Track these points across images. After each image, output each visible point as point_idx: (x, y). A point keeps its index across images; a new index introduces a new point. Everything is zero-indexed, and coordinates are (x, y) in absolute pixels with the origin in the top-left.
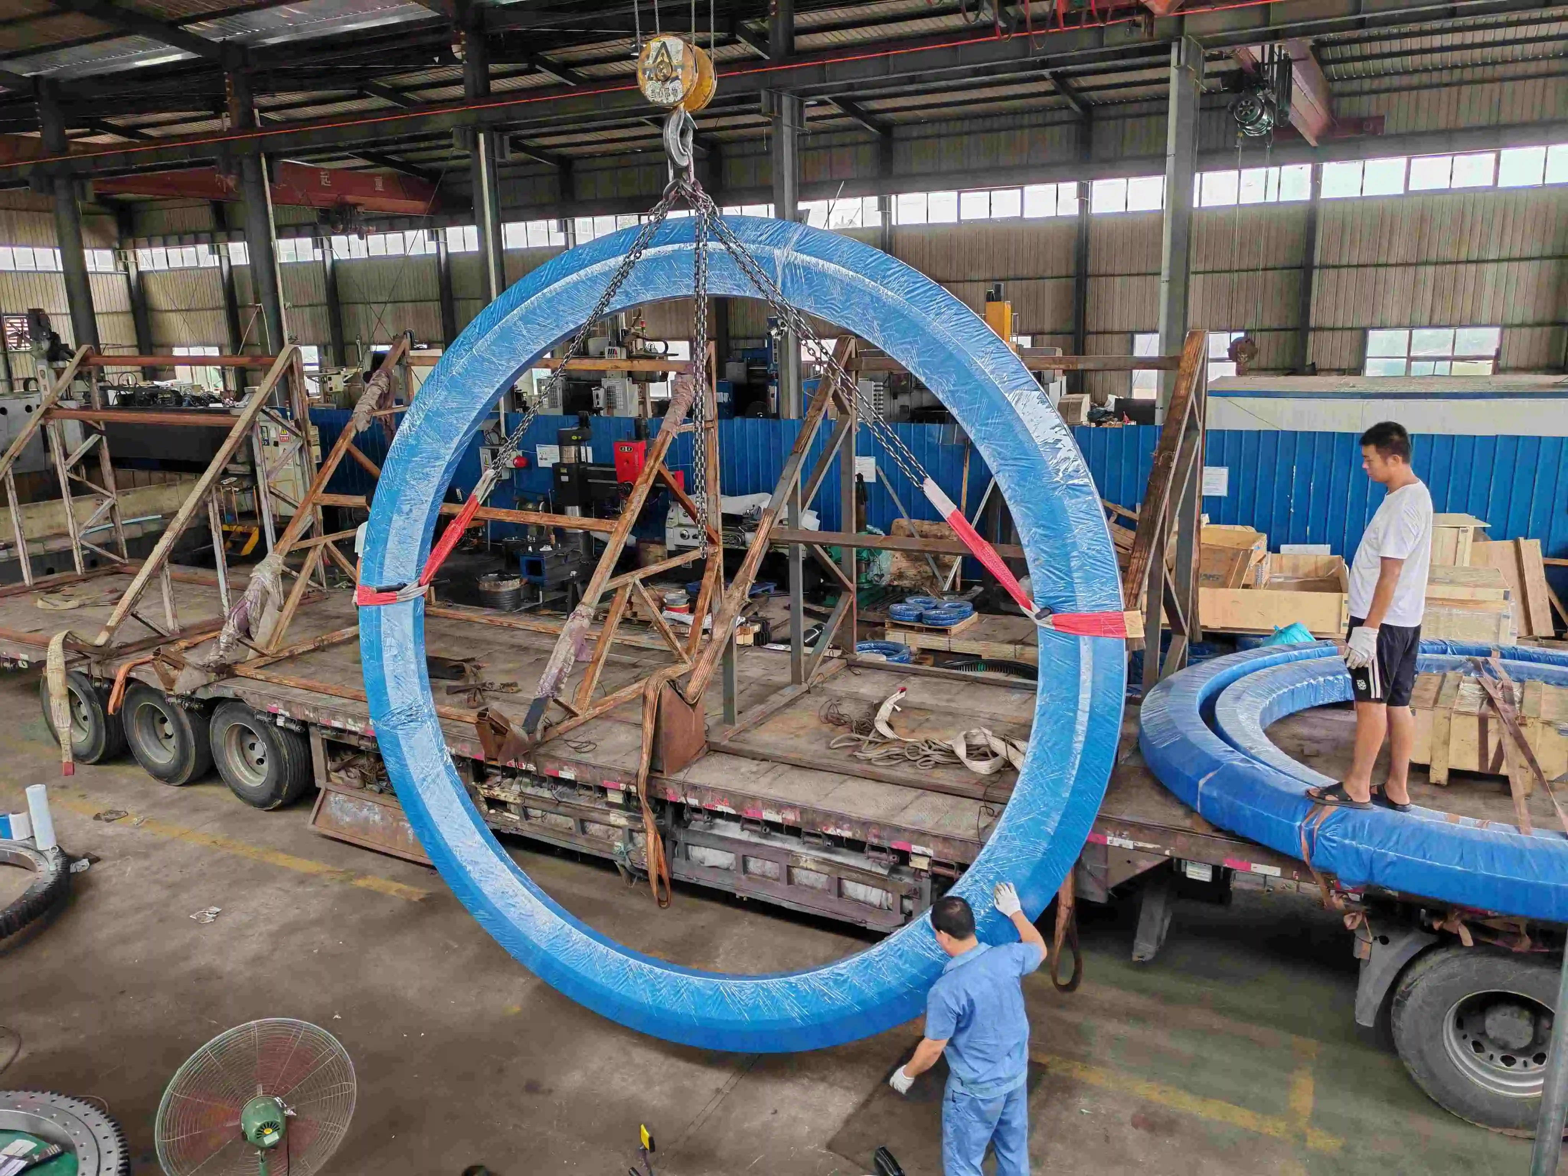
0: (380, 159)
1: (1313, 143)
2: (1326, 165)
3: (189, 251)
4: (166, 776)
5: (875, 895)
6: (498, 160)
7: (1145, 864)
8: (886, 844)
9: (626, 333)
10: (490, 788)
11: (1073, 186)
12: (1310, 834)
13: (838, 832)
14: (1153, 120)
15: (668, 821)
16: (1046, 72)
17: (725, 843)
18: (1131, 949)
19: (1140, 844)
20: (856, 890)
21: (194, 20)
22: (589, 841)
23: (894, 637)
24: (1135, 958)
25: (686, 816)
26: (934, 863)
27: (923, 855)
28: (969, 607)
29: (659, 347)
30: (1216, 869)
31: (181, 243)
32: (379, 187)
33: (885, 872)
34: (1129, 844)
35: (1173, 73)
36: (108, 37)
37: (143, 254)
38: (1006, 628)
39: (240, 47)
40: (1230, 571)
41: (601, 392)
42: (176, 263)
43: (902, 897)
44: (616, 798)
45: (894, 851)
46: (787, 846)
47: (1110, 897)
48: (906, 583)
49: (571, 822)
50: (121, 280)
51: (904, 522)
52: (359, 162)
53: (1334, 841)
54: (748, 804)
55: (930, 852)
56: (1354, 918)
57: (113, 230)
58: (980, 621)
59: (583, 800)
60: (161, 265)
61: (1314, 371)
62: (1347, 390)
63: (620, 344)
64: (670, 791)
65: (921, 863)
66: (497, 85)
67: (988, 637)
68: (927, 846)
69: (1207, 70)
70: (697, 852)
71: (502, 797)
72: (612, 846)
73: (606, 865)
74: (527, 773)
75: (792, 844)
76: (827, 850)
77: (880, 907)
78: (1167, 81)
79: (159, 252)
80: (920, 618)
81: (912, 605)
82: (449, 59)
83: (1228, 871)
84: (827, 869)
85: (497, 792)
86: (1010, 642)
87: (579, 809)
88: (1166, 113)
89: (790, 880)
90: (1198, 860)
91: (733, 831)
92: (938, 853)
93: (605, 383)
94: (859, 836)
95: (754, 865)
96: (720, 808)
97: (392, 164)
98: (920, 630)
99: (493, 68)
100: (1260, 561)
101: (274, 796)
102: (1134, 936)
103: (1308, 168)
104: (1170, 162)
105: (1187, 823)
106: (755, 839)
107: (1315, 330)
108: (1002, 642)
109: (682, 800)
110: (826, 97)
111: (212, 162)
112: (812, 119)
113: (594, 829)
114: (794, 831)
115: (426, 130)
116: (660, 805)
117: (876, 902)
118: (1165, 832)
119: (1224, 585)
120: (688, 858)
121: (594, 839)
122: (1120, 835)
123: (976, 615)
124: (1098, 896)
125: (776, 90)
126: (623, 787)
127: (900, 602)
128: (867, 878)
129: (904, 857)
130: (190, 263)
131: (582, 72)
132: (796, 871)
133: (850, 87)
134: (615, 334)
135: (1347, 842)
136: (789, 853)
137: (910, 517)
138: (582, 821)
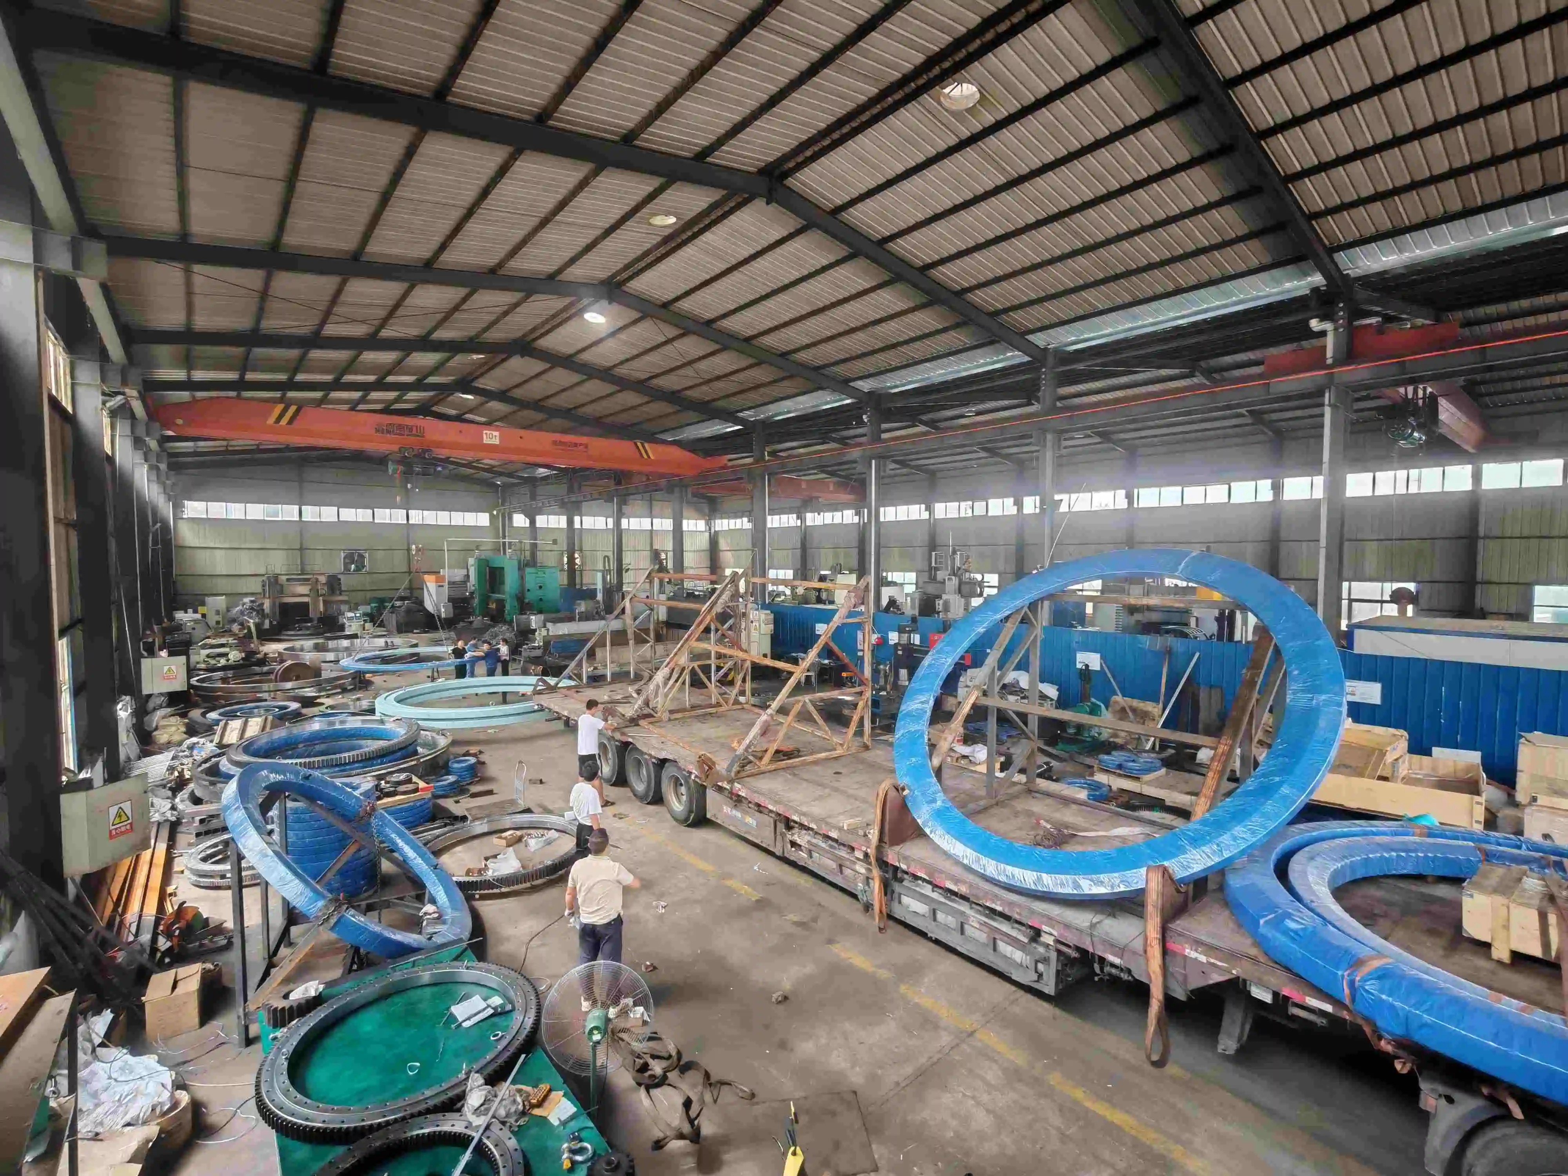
0: (832, 474)
1: (1471, 450)
2: (1485, 466)
3: (739, 521)
4: (641, 798)
5: (1018, 956)
6: (882, 474)
7: (1216, 978)
8: (1024, 921)
9: (959, 568)
10: (793, 835)
11: (1268, 483)
12: (1352, 984)
13: (993, 906)
14: (1312, 441)
15: (889, 875)
16: (1243, 411)
17: (923, 898)
18: (1216, 1042)
19: (1212, 961)
20: (1004, 948)
21: (741, 411)
22: (843, 878)
23: (1101, 778)
24: (1220, 1051)
25: (899, 875)
26: (1058, 941)
27: (1051, 934)
28: (1158, 763)
29: (979, 577)
30: (1276, 995)
31: (736, 517)
32: (831, 488)
33: (1026, 940)
34: (1203, 959)
35: (1328, 411)
36: (703, 421)
37: (718, 522)
38: (1187, 782)
39: (763, 422)
40: (1367, 764)
41: (941, 602)
42: (732, 527)
43: (1037, 962)
44: (861, 856)
45: (1031, 927)
46: (962, 908)
47: (1189, 998)
48: (1119, 741)
49: (834, 865)
50: (707, 534)
51: (1119, 698)
52: (824, 476)
53: (1372, 994)
54: (936, 875)
55: (1055, 933)
56: (1404, 1063)
57: (707, 511)
58: (1167, 774)
59: (843, 853)
60: (726, 528)
61: (1483, 615)
62: (1493, 631)
63: (954, 575)
64: (890, 857)
65: (1050, 940)
66: (884, 436)
67: (1171, 787)
68: (1053, 928)
69: (1355, 407)
70: (905, 900)
71: (799, 841)
72: (857, 885)
73: (854, 896)
74: (812, 829)
75: (964, 907)
76: (987, 916)
77: (1021, 965)
78: (1322, 415)
79: (725, 521)
80: (1120, 767)
81: (1117, 757)
82: (861, 423)
83: (1286, 998)
84: (986, 930)
85: (796, 838)
86: (1188, 793)
87: (841, 858)
88: (1321, 436)
89: (962, 932)
90: (1261, 984)
91: (927, 890)
92: (1061, 935)
93: (944, 597)
94: (1007, 912)
95: (940, 916)
96: (919, 874)
97: (839, 476)
98: (1120, 775)
99: (884, 426)
100: (1396, 760)
101: (686, 820)
102: (1218, 1033)
103: (1469, 468)
104: (1325, 467)
105: (1253, 951)
106: (943, 900)
107: (1482, 583)
108: (1181, 792)
109: (897, 864)
110: (1089, 432)
111: (741, 478)
112: (1065, 448)
113: (847, 872)
114: (964, 898)
115: (845, 459)
116: (883, 864)
117: (1019, 960)
118: (1233, 956)
119: (1361, 774)
120: (900, 902)
121: (845, 878)
122: (1196, 951)
123: (1163, 771)
124: (1180, 994)
125: (1044, 431)
126: (864, 849)
127: (1109, 753)
128: (1013, 942)
129: (1036, 934)
130: (738, 526)
131: (942, 425)
132: (966, 926)
133: (1105, 425)
134: (953, 568)
135: (1384, 997)
136: (963, 913)
137: (1124, 696)
138: (841, 866)
